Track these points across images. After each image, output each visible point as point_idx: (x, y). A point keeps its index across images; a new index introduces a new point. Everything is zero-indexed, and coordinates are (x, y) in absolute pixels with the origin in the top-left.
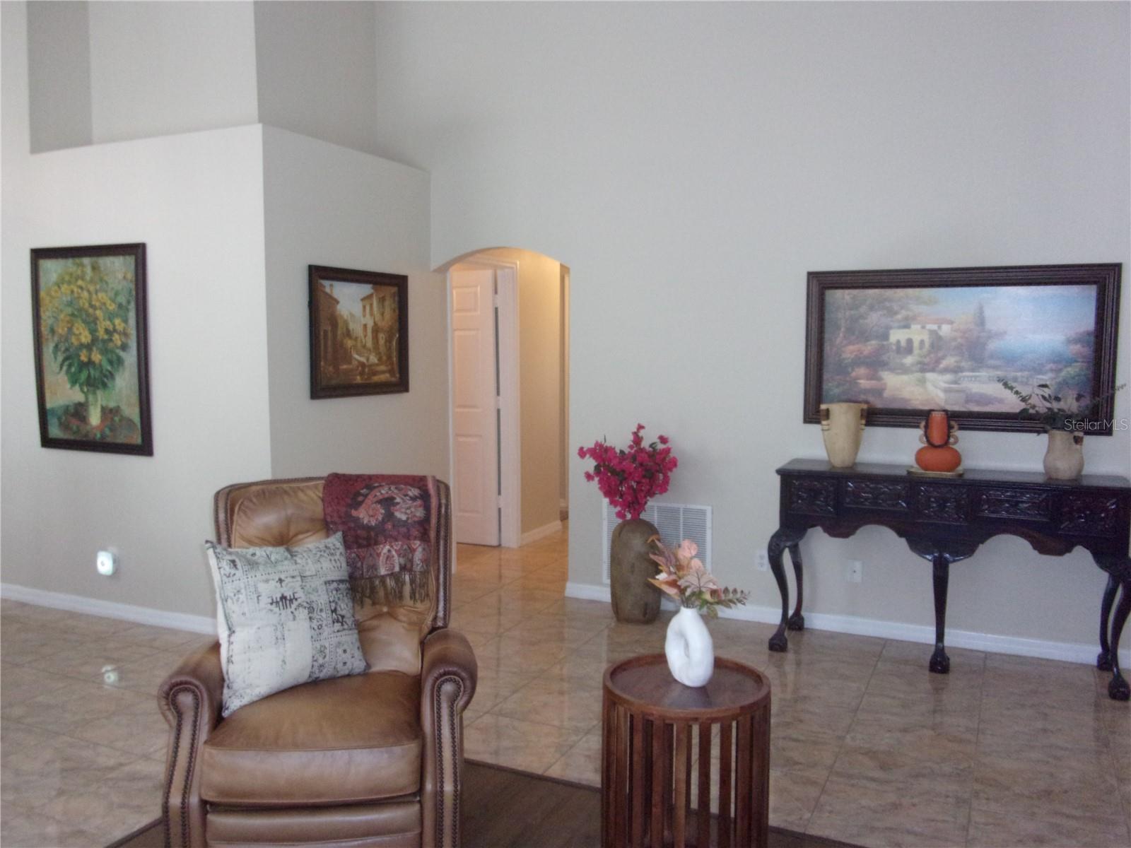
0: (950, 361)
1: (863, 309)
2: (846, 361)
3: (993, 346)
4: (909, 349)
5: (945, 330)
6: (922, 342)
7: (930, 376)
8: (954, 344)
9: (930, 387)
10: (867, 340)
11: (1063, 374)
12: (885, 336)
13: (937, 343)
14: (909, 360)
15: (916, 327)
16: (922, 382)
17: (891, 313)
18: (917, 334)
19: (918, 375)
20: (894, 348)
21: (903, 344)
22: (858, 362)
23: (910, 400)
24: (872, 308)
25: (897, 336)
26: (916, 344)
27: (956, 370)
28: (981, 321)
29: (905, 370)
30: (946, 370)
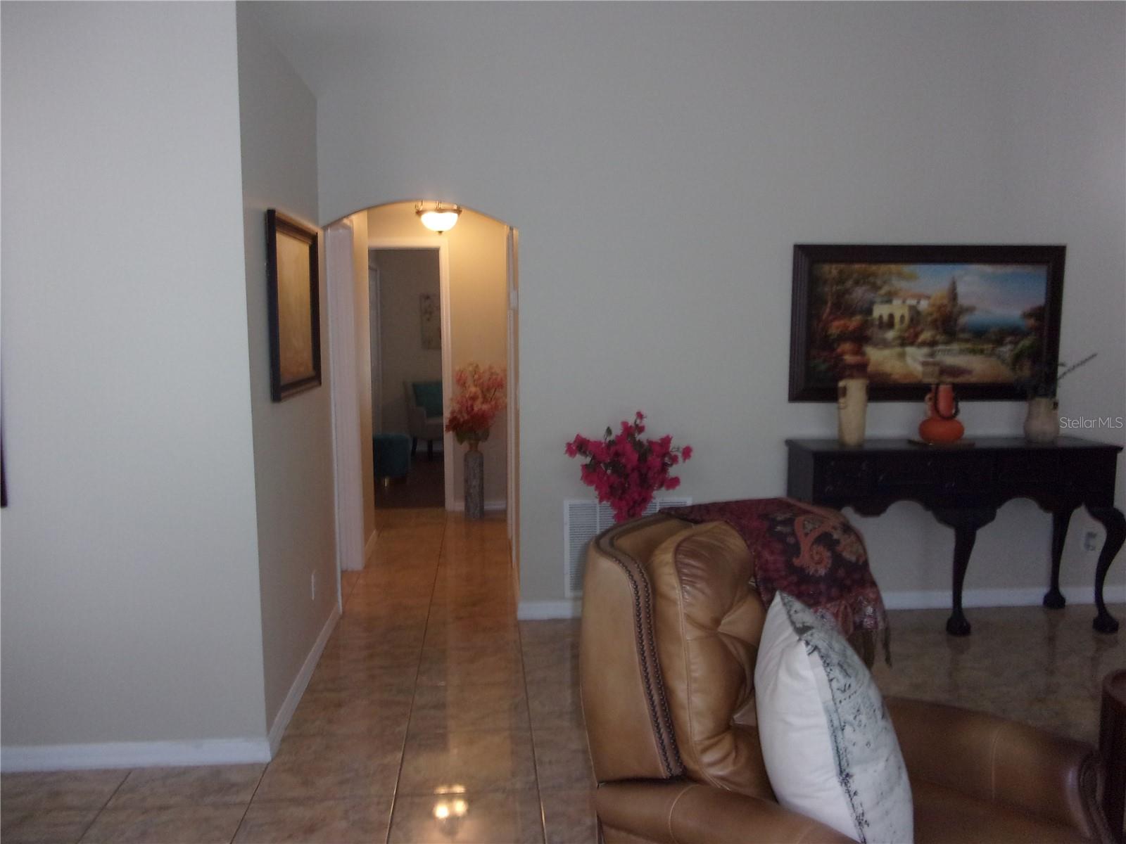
0: (926, 335)
1: (849, 283)
2: (832, 337)
3: (964, 320)
4: (890, 324)
5: (924, 305)
6: (902, 317)
7: (910, 350)
8: (929, 319)
9: (909, 361)
10: (853, 314)
11: (1020, 346)
12: (869, 311)
13: (916, 317)
14: (890, 335)
15: (897, 302)
16: (902, 356)
17: (876, 288)
18: (898, 309)
19: (898, 350)
20: (877, 323)
21: (885, 318)
22: (842, 338)
23: (891, 375)
24: (857, 283)
25: (881, 311)
26: (897, 319)
27: (932, 344)
28: (953, 295)
29: (885, 344)
30: (924, 344)
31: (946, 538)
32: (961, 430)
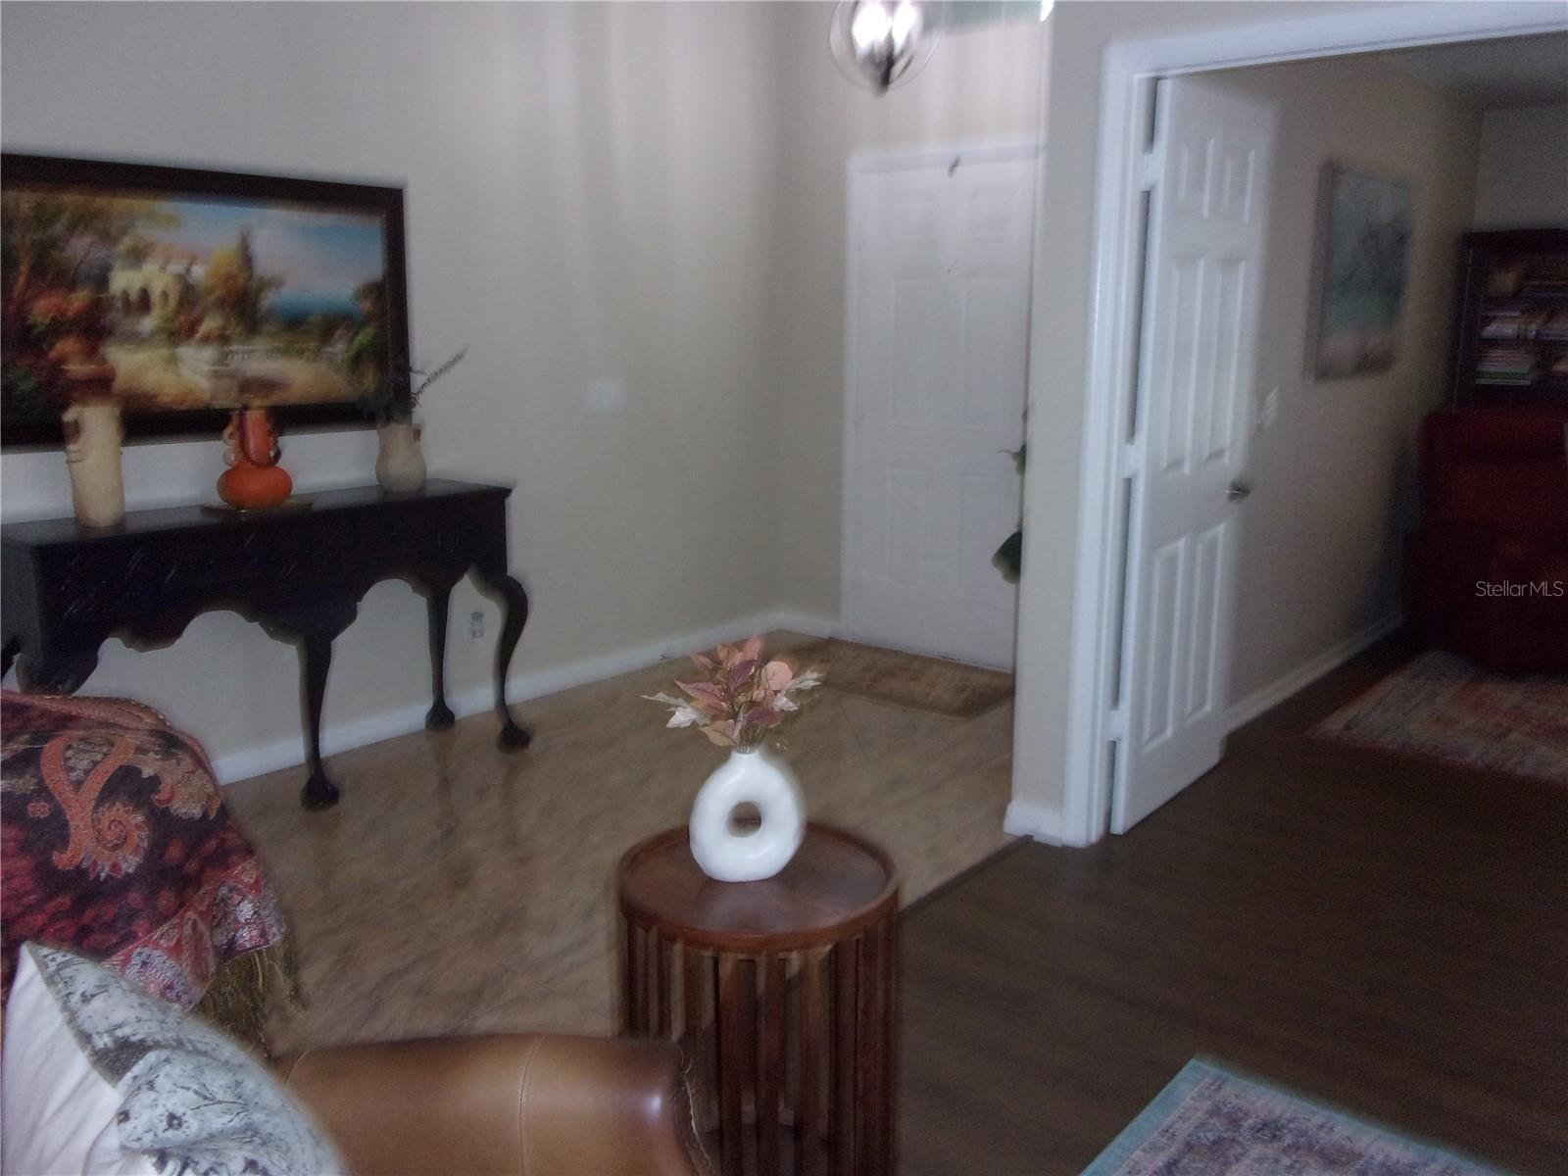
0: (210, 324)
1: (58, 228)
2: (36, 331)
3: (269, 299)
4: (144, 303)
5: (199, 273)
6: (165, 295)
7: (187, 352)
8: (212, 298)
9: (185, 371)
10: (72, 285)
11: (356, 343)
12: (102, 281)
13: (188, 295)
14: (148, 323)
15: (150, 268)
16: (173, 361)
17: (108, 238)
18: (154, 277)
19: (163, 352)
20: (119, 304)
21: (134, 296)
22: (59, 327)
23: (155, 396)
24: (72, 228)
25: (124, 281)
26: (155, 296)
27: (223, 339)
28: (246, 258)
29: (138, 340)
30: (206, 340)
31: (286, 659)
32: (287, 482)
